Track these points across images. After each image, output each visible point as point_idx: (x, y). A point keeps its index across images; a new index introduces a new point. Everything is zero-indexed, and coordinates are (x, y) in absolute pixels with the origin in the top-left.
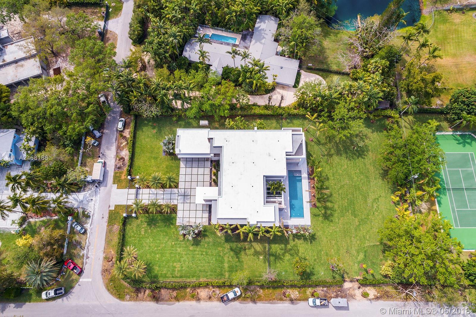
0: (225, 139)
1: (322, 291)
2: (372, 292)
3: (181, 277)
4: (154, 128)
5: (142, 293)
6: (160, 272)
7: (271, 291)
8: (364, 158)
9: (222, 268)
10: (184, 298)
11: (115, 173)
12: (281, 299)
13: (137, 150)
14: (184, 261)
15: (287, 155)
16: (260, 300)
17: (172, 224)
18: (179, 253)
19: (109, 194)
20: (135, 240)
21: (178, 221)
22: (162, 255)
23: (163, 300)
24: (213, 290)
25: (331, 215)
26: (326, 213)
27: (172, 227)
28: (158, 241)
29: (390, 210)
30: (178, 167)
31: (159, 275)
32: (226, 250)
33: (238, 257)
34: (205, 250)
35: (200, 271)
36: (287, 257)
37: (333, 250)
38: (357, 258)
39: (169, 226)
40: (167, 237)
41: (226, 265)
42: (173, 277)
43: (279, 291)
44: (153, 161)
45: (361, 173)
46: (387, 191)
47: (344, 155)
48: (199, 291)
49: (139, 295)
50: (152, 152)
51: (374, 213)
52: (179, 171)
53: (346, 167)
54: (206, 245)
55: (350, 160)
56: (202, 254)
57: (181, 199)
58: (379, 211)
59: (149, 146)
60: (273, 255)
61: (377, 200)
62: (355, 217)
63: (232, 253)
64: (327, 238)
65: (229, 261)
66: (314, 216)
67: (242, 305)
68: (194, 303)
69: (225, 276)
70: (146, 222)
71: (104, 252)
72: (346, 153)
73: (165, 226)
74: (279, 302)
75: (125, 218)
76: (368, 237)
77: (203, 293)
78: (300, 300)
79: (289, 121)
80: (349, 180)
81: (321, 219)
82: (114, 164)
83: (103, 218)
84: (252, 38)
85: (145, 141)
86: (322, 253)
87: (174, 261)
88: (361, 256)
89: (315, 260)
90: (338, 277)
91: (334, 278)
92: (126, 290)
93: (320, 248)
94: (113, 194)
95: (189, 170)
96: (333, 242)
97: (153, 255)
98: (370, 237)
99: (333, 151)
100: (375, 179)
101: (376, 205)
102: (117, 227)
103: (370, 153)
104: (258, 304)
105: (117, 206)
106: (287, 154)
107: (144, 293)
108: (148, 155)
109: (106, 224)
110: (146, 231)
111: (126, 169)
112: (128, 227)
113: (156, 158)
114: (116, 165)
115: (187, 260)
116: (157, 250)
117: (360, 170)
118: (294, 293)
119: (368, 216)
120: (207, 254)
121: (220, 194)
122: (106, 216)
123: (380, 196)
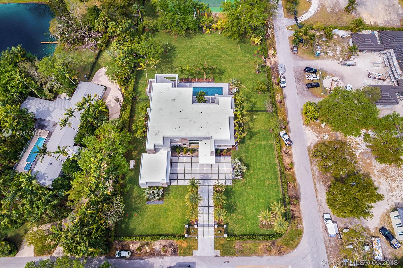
0: (156, 134)
1: (274, 79)
2: (271, 52)
3: (276, 179)
4: (132, 216)
5: (294, 212)
6: (275, 197)
7: (279, 112)
8: (176, 47)
9: (265, 145)
10: (293, 176)
11: (181, 254)
12: (284, 105)
13: (155, 232)
14: (263, 176)
15: (175, 87)
16: (286, 119)
17: (232, 189)
18: (257, 181)
19: (203, 259)
20: (248, 224)
21: (229, 184)
22: (259, 196)
23: (297, 194)
24: (283, 153)
25: (220, 70)
26: (218, 73)
27: (234, 189)
28: (248, 201)
29: (215, 36)
30: (177, 187)
31: (277, 198)
32: (252, 142)
33: (256, 134)
34: (252, 160)
35: (270, 163)
36: (252, 99)
37: (245, 71)
38: (250, 58)
39: (234, 192)
40: (244, 193)
41: (263, 142)
42: (278, 186)
43: (278, 106)
44: (168, 213)
45: (187, 50)
46: (202, 37)
47: (172, 59)
48: (285, 164)
49: (296, 215)
50: (159, 216)
51: (218, 46)
52: (181, 186)
53: (182, 58)
54: (248, 159)
55: (177, 55)
56: (256, 162)
57: (208, 183)
58: (216, 43)
59: (152, 220)
60: (252, 109)
61: (208, 43)
62: (221, 56)
63: (253, 138)
64: (237, 74)
65: (260, 140)
66: (220, 81)
67: (292, 131)
68: (295, 168)
69: (271, 143)
70: (231, 215)
71: (262, 256)
72: (171, 57)
73: (234, 195)
74: (286, 106)
75: (228, 235)
76: (235, 50)
77: (287, 161)
78: (282, 93)
79: (138, 94)
80: (193, 57)
81: (223, 77)
82: (170, 257)
83: (228, 262)
84: (44, 120)
85: (146, 224)
86: (248, 77)
87: (265, 186)
88: (248, 55)
89: (254, 82)
90: (265, 69)
91: (264, 71)
92: (294, 228)
93: (245, 79)
94: (203, 255)
95: (180, 177)
96: (240, 70)
97: (260, 205)
98: (235, 49)
99: (169, 66)
100: (192, 42)
101: (212, 43)
102: (237, 244)
103: (171, 43)
104: (289, 120)
105: (216, 248)
106: (173, 86)
107: (294, 211)
108: (161, 220)
109: (235, 257)
110: (239, 214)
111: (176, 242)
112: (237, 232)
113: (166, 211)
114: (172, 255)
115: (262, 174)
116: (256, 202)
117: (185, 50)
118: (278, 97)
119: (219, 49)
120: (256, 158)
122: (226, 258)
123: (205, 41)
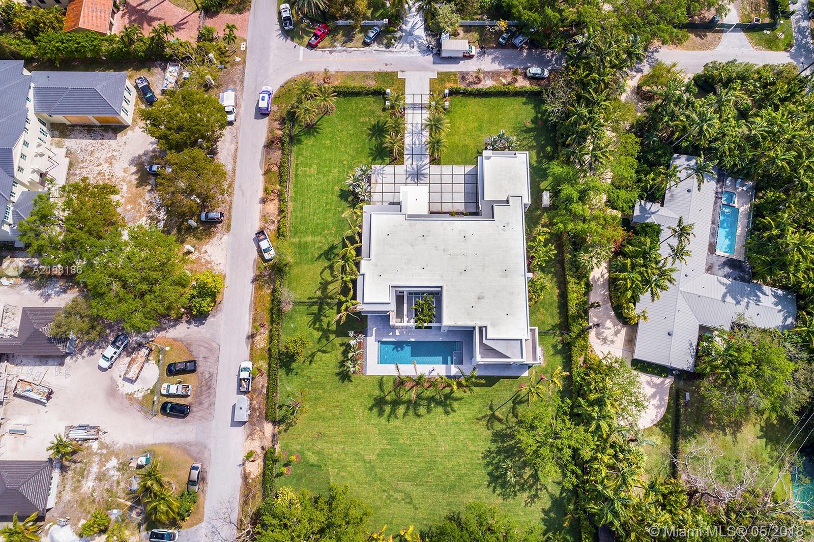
0: (508, 224)
1: (263, 386)
2: (255, 469)
3: (296, 176)
4: (533, 121)
5: (278, 127)
6: (305, 147)
7: (268, 305)
8: (488, 486)
9: (305, 233)
10: (268, 181)
11: (455, 74)
12: (254, 320)
13: (493, 101)
14: (319, 179)
15: (480, 328)
16: (256, 288)
17: (374, 159)
18: (330, 171)
19: (423, 68)
20: (352, 110)
21: (378, 167)
22: (330, 148)
23: (268, 153)
24: (276, 221)
25: (381, 413)
26: (386, 403)
27: (370, 159)
28: (349, 141)
29: (391, 523)
30: (465, 163)
31: (301, 146)
32: (331, 239)
33: (320, 256)
34: (333, 208)
35: (303, 202)
36: (317, 334)
37: (324, 409)
38: (308, 450)
39: (371, 154)
40: (354, 154)
41: (309, 239)
42: (297, 165)
43: (266, 316)
44: (476, 124)
45: (460, 477)
46: (425, 522)
47: (494, 447)
48: (276, 201)
49: (277, 123)
50: (490, 122)
51: (384, 491)
52: (458, 164)
53: (472, 448)
54: (339, 209)
55: (484, 458)
56: (327, 204)
57: (413, 169)
58: (388, 501)
59: (500, 117)
60: (320, 310)
61: (408, 500)
62: (378, 455)
63: (326, 247)
64: (344, 401)
65: (315, 243)
66: (381, 382)
67: (251, 263)
68: (261, 194)
69: (294, 237)
70: (378, 122)
71: (337, 72)
72: (499, 452)
73: (371, 149)
74: (252, 317)
75: (385, 93)
76: (344, 474)
77: (272, 207)
78: (251, 349)
79: (559, 348)
80: (445, 451)
81: (377, 393)
82: (470, 70)
83: (386, 65)
85: (511, 110)
86: (320, 391)
87: (318, 164)
88: (313, 458)
89: (309, 378)
90: (279, 414)
91: (280, 407)
92: (284, 105)
93: (328, 387)
94: (422, 73)
95: (461, 179)
96: (337, 412)
97: (330, 135)
98: (343, 477)
99: (498, 426)
100: (449, 504)
101: (400, 498)
102: (372, 84)
103: (500, 500)
104: (251, 285)
105: (403, 81)
107: (279, 129)
108: (486, 117)
109: (377, 70)
110: (364, 123)
111: (462, 87)
112: (371, 99)
113: (480, 128)
114: (467, 73)
115: (320, 183)
116: (336, 141)
117: (466, 474)
118: (262, 341)
119: (381, 480)
120: (326, 211)
121: (412, 217)
122: (389, 69)
123: (416, 509)
